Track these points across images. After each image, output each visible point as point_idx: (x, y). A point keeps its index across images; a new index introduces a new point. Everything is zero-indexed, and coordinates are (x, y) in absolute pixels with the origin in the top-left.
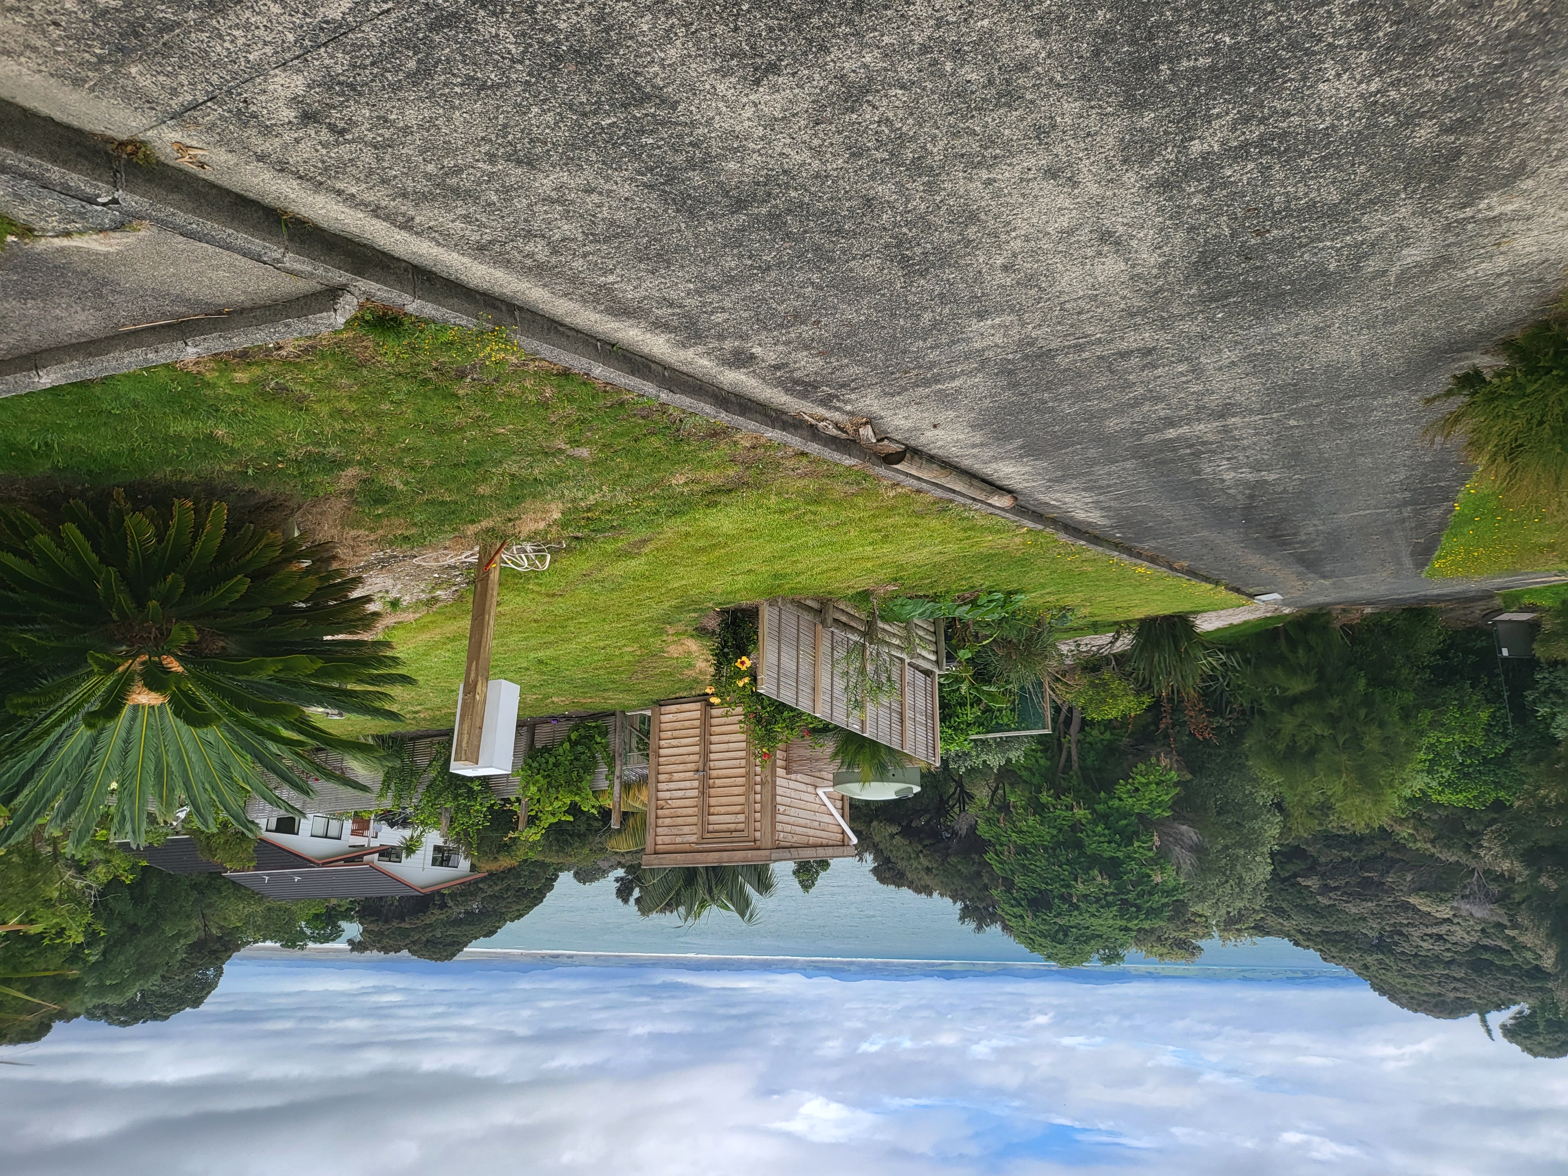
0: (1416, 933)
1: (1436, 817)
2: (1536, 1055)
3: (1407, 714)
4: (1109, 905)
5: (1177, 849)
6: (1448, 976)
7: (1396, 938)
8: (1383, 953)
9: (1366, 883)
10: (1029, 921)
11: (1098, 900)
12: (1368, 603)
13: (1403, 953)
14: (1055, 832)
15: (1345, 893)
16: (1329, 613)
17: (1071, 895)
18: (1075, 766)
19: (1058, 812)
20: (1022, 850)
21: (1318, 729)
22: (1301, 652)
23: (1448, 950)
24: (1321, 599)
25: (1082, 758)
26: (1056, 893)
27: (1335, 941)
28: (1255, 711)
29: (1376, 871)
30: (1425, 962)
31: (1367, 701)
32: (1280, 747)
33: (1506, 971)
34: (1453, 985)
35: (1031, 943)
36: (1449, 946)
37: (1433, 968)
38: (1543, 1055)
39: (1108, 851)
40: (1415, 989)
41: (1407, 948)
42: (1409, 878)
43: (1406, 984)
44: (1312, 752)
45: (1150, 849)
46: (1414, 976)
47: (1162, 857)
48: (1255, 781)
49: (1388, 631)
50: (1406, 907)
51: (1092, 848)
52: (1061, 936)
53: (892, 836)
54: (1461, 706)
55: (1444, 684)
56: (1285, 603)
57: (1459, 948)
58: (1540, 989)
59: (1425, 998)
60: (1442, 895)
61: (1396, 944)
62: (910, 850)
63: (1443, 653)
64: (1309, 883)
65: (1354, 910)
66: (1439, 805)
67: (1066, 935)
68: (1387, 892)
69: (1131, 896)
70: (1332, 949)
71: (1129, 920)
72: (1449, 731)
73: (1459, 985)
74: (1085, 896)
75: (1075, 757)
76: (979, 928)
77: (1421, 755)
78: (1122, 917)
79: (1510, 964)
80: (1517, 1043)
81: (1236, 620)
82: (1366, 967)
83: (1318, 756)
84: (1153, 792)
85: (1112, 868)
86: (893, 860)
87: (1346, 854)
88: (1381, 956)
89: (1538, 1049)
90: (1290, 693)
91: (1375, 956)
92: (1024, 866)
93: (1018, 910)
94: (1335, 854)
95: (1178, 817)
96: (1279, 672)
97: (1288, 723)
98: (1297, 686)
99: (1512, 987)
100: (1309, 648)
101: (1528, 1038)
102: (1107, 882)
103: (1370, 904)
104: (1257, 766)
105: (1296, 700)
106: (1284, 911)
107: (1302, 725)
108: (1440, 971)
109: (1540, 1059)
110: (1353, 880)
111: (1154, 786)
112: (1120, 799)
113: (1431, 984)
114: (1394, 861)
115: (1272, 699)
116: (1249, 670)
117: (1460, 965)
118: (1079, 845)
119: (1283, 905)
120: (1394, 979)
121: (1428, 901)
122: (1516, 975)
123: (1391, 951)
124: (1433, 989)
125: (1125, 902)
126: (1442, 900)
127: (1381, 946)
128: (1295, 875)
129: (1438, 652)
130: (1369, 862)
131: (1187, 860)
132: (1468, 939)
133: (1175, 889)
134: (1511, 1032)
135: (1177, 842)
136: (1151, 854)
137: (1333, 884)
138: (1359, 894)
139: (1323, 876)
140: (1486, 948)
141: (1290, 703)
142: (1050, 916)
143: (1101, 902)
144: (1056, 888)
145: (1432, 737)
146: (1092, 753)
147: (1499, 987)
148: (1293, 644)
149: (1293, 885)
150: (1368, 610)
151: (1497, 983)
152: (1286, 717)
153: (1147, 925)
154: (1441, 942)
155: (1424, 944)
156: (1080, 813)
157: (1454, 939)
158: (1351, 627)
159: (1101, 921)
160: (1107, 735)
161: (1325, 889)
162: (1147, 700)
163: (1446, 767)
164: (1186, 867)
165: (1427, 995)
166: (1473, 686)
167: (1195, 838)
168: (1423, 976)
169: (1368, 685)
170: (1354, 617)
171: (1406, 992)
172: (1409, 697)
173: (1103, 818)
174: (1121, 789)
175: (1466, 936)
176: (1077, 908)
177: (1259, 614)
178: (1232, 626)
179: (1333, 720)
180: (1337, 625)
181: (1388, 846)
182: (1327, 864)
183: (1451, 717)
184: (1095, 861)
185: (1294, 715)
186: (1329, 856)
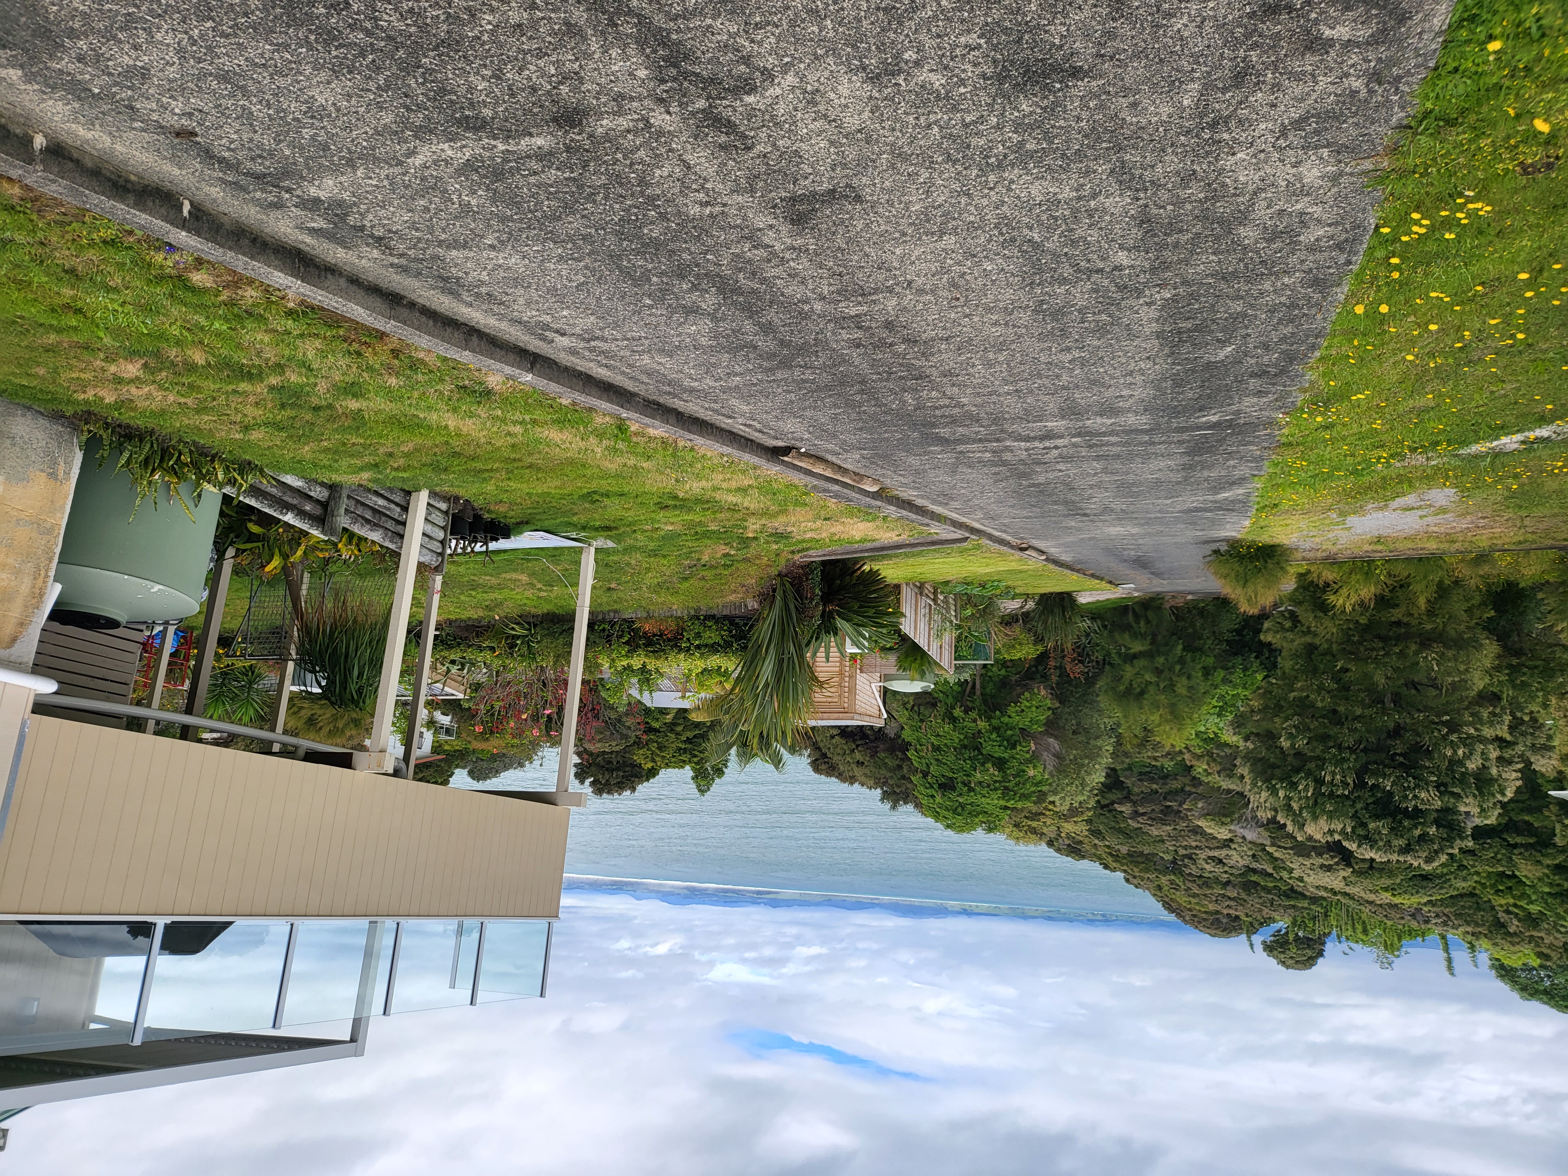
0: (1203, 855)
1: (1223, 754)
2: (1288, 967)
3: (1207, 672)
4: (996, 789)
5: (1045, 753)
6: (1224, 896)
7: (1186, 861)
8: (1175, 874)
9: (1167, 810)
10: (938, 799)
11: (989, 786)
12: (1190, 593)
13: (1190, 874)
14: (962, 737)
15: (1150, 818)
16: (1163, 598)
17: (970, 782)
18: (978, 692)
19: (966, 723)
20: (936, 749)
21: (1148, 677)
22: (1142, 623)
23: (1226, 872)
24: (1159, 589)
25: (983, 687)
26: (959, 780)
27: (1138, 862)
28: (1104, 664)
29: (1176, 801)
30: (1206, 882)
31: (1181, 661)
32: (1122, 688)
33: (1268, 891)
34: (1227, 903)
35: (937, 816)
36: (1226, 869)
37: (1213, 888)
38: (1293, 968)
39: (998, 752)
40: (1197, 907)
41: (1194, 871)
42: (1200, 805)
43: (1190, 903)
44: (1142, 693)
45: (1028, 752)
46: (1198, 895)
47: (1034, 759)
48: (1100, 711)
49: (1202, 612)
50: (1197, 831)
51: (987, 749)
52: (959, 809)
53: (832, 737)
54: (1245, 669)
55: (1236, 654)
56: (1135, 590)
57: (1234, 871)
58: (1293, 907)
59: (1204, 916)
60: (1223, 819)
61: (1186, 866)
62: (845, 747)
63: (1238, 632)
64: (1123, 809)
65: (1156, 833)
66: (1227, 745)
67: (963, 809)
68: (1182, 818)
69: (1011, 785)
70: (1135, 869)
71: (1008, 801)
72: (1235, 687)
73: (1232, 903)
74: (980, 783)
75: (978, 686)
76: (894, 807)
77: (1214, 702)
78: (1003, 798)
79: (1272, 885)
80: (1274, 957)
81: (1102, 598)
82: (1160, 888)
83: (1146, 696)
84: (1033, 713)
85: (1000, 764)
86: (829, 755)
87: (1155, 786)
88: (1173, 877)
89: (1290, 962)
90: (1132, 651)
91: (1168, 877)
92: (938, 760)
93: (930, 792)
94: (1146, 786)
95: (1047, 733)
96: (1127, 636)
97: (1129, 672)
98: (1137, 647)
99: (1272, 905)
100: (1148, 622)
101: (1283, 952)
102: (996, 773)
103: (1168, 828)
104: (1104, 701)
105: (1135, 657)
106: (1100, 833)
107: (1138, 673)
108: (1218, 891)
109: (1290, 970)
110: (1157, 808)
111: (1034, 709)
112: (1010, 717)
113: (1210, 902)
114: (1190, 794)
115: (1119, 654)
116: (1106, 633)
117: (1234, 886)
118: (978, 748)
119: (1101, 828)
120: (1181, 898)
121: (1212, 824)
122: (1275, 894)
123: (1181, 873)
124: (1212, 907)
125: (1006, 788)
126: (1223, 823)
127: (1175, 867)
128: (1112, 803)
129: (1235, 630)
130: (1172, 794)
131: (1050, 761)
132: (1242, 863)
133: (1040, 782)
134: (1269, 948)
135: (1047, 749)
136: (1028, 756)
137: (1141, 810)
138: (1162, 819)
139: (1134, 803)
140: (1254, 871)
141: (1131, 658)
142: (953, 795)
143: (991, 787)
144: (960, 777)
145: (1223, 690)
146: (991, 684)
147: (1262, 904)
148: (1137, 617)
149: (1110, 811)
150: (1190, 597)
151: (1261, 901)
152: (1128, 668)
153: (1019, 805)
154: (1220, 866)
155: (1207, 867)
156: (982, 724)
157: (1232, 863)
158: (1177, 608)
159: (988, 801)
160: (1003, 672)
161: (1136, 814)
162: (1041, 648)
163: (1231, 712)
164: (1050, 768)
165: (1205, 912)
166: (1256, 657)
167: (1057, 747)
168: (1205, 895)
169: (1184, 649)
170: (1180, 602)
171: (1190, 910)
172: (1210, 661)
173: (996, 729)
174: (1012, 710)
175: (1240, 860)
176: (973, 790)
177: (1117, 595)
178: (1098, 601)
179: (1158, 672)
180: (1167, 606)
181: (1188, 782)
182: (1138, 795)
183: (1237, 676)
184: (989, 758)
185: (1133, 666)
186: (1139, 788)
